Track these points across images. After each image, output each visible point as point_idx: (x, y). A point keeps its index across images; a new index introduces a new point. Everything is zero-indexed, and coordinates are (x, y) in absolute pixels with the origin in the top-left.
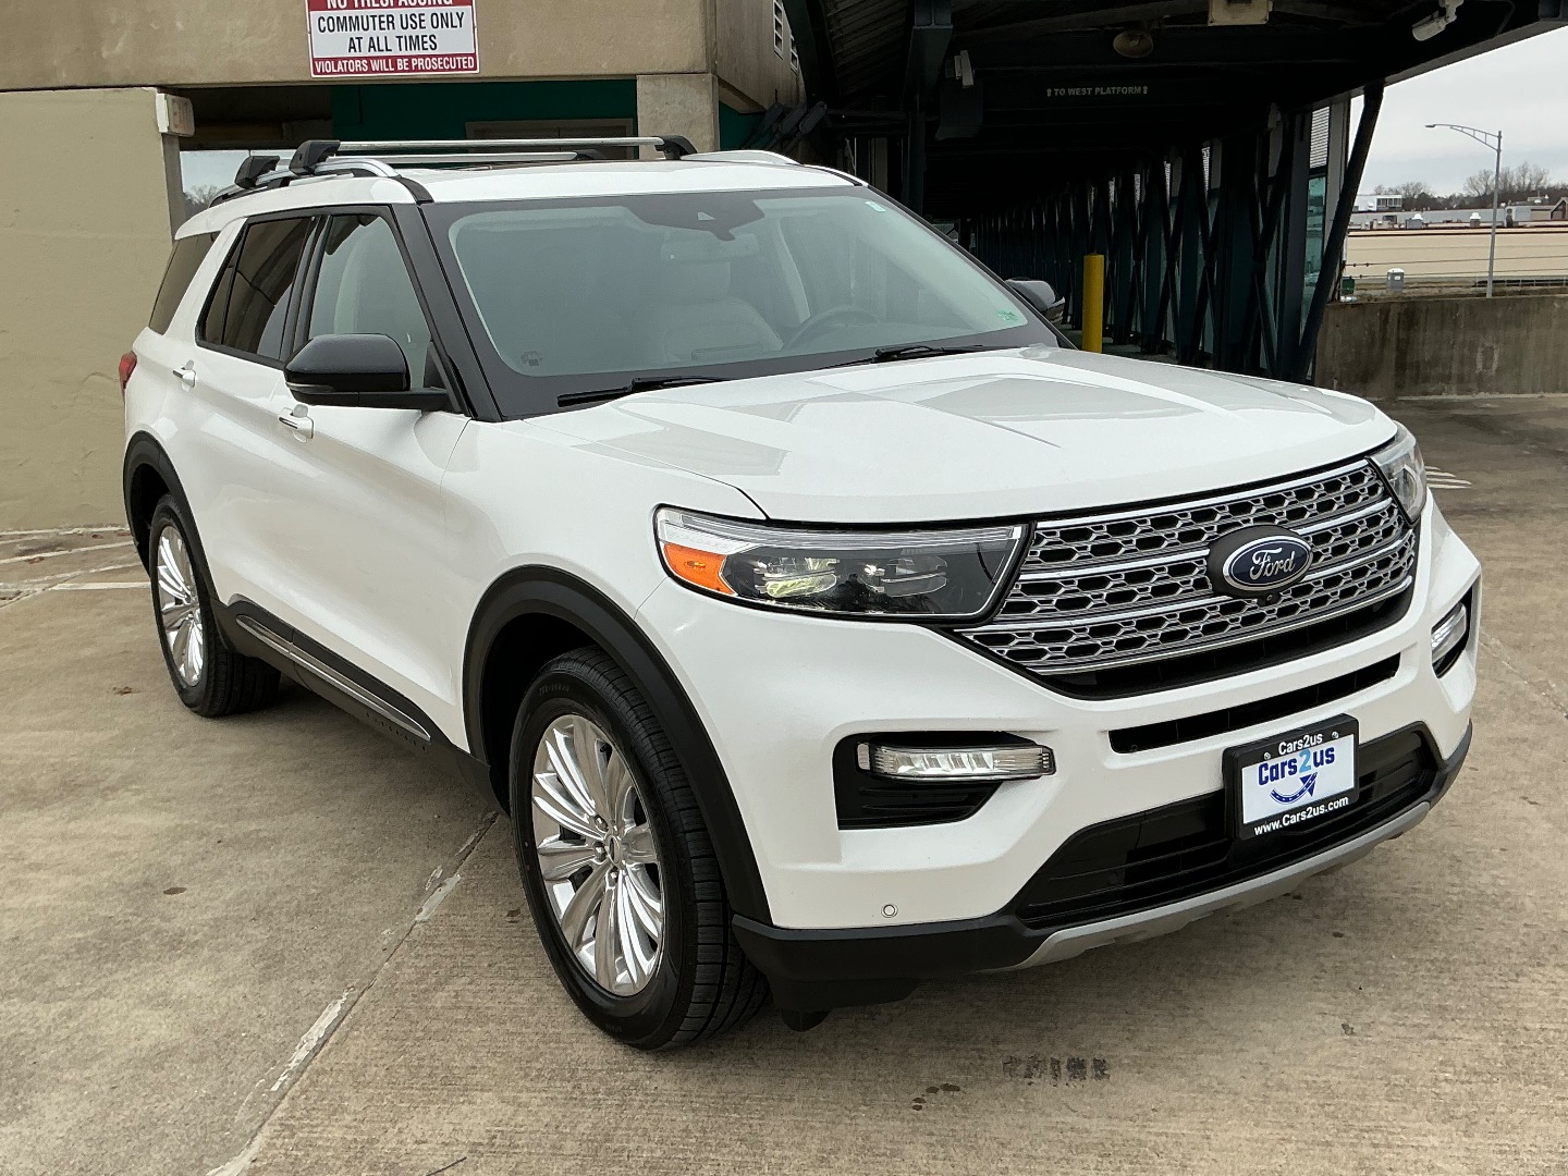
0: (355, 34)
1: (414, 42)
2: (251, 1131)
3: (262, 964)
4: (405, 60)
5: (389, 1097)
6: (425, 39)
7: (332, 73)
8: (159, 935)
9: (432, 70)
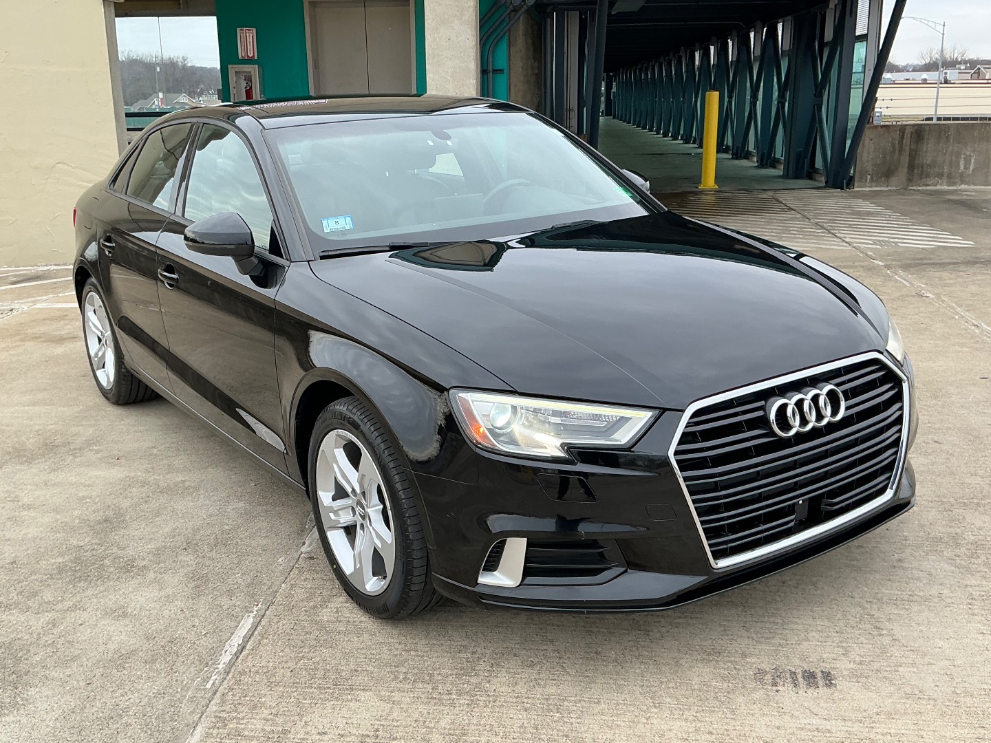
2: (193, 723)
3: (193, 584)
5: (295, 694)
8: (117, 560)
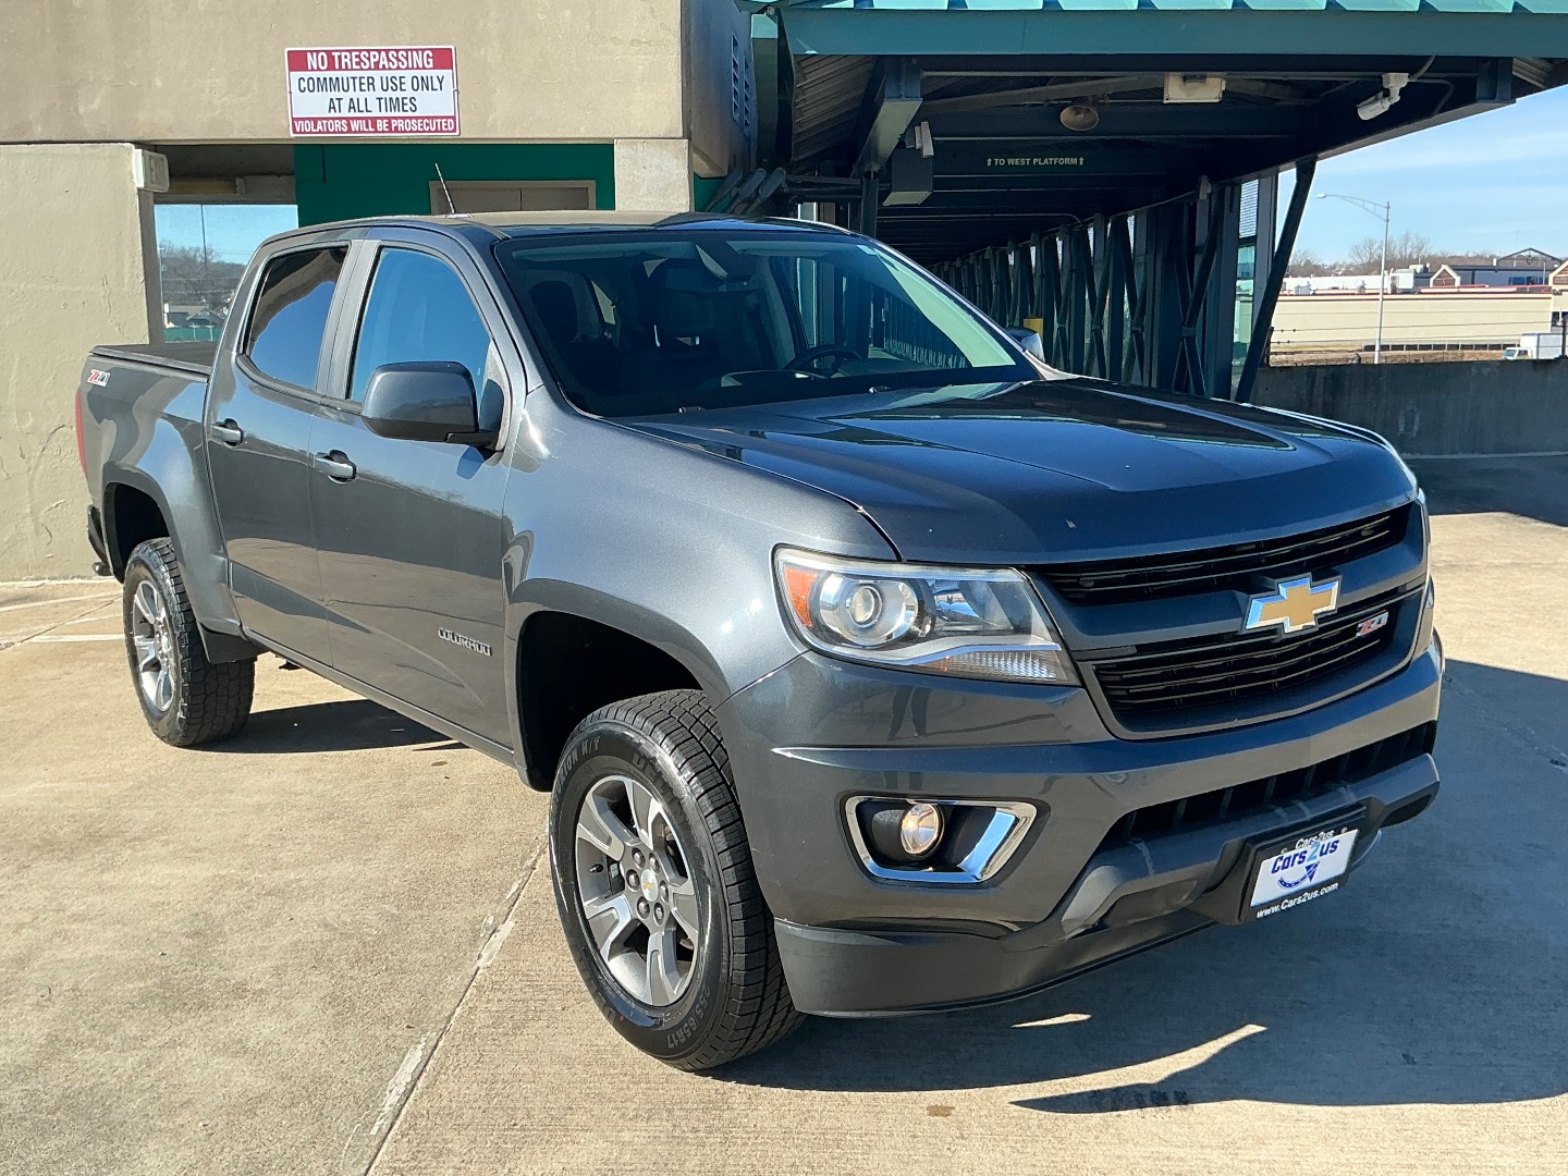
0: (335, 95)
1: (396, 104)
3: (333, 1011)
4: (385, 121)
5: (492, 1138)
6: (405, 101)
7: (311, 132)
8: (221, 983)
9: (411, 131)
